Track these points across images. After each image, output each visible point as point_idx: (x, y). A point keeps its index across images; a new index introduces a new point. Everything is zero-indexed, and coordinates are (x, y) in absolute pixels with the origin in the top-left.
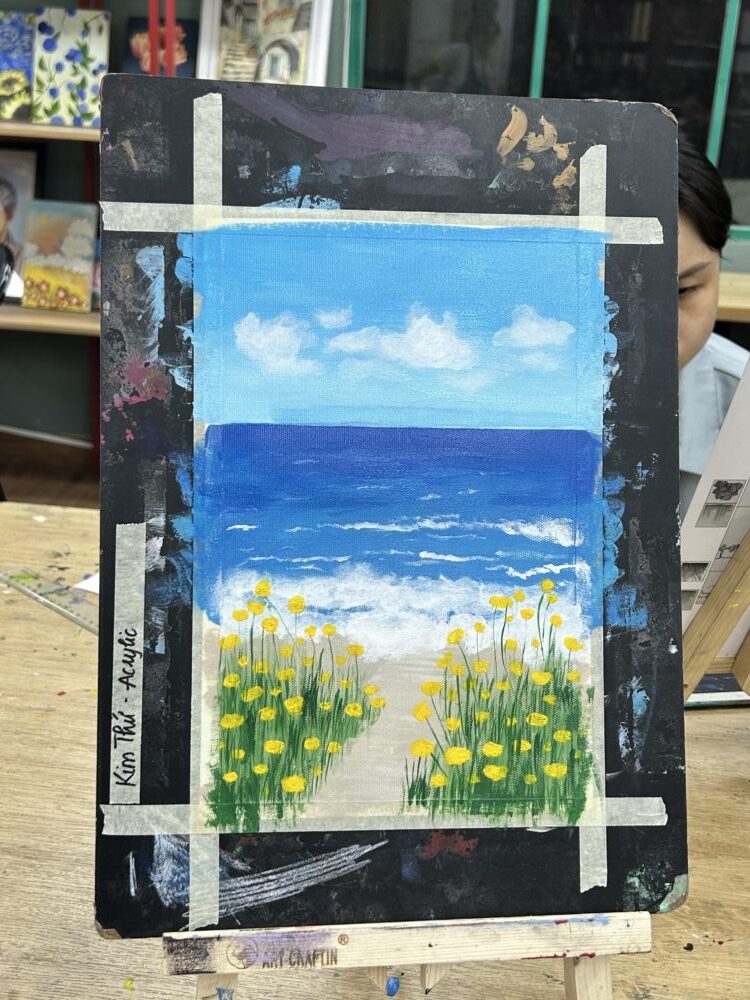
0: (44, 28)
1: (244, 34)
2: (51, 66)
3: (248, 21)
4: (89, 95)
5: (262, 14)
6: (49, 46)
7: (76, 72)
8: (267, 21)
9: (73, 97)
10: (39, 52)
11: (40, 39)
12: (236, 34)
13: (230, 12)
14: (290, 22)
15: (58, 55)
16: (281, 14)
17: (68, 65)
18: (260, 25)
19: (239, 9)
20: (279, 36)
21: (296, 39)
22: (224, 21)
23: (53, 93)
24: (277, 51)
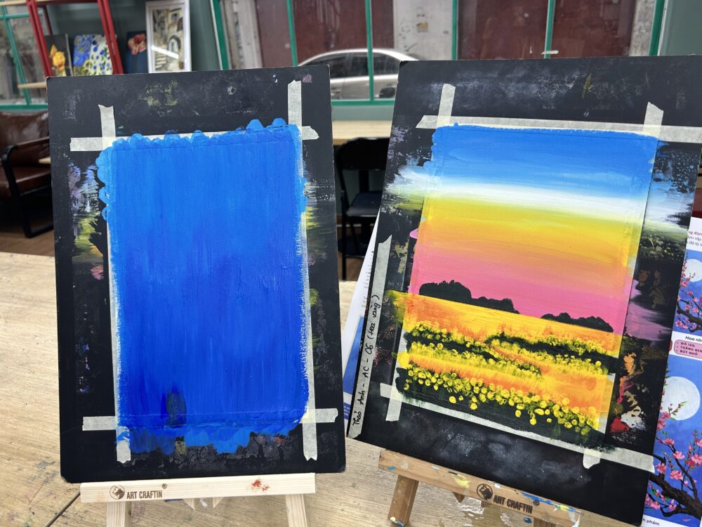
0: (94, 43)
1: (162, 35)
2: (95, 57)
3: (163, 29)
4: (106, 68)
5: (167, 25)
6: (95, 50)
7: (103, 59)
8: (169, 28)
9: (101, 69)
10: (92, 53)
11: (93, 47)
12: (158, 35)
13: (156, 25)
14: (176, 28)
15: (98, 53)
16: (172, 25)
17: (100, 56)
18: (166, 30)
19: (159, 25)
20: (173, 34)
21: (178, 34)
22: (155, 30)
23: (95, 68)
24: (173, 40)
